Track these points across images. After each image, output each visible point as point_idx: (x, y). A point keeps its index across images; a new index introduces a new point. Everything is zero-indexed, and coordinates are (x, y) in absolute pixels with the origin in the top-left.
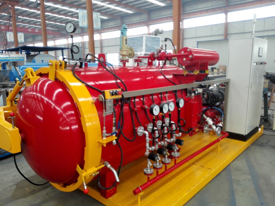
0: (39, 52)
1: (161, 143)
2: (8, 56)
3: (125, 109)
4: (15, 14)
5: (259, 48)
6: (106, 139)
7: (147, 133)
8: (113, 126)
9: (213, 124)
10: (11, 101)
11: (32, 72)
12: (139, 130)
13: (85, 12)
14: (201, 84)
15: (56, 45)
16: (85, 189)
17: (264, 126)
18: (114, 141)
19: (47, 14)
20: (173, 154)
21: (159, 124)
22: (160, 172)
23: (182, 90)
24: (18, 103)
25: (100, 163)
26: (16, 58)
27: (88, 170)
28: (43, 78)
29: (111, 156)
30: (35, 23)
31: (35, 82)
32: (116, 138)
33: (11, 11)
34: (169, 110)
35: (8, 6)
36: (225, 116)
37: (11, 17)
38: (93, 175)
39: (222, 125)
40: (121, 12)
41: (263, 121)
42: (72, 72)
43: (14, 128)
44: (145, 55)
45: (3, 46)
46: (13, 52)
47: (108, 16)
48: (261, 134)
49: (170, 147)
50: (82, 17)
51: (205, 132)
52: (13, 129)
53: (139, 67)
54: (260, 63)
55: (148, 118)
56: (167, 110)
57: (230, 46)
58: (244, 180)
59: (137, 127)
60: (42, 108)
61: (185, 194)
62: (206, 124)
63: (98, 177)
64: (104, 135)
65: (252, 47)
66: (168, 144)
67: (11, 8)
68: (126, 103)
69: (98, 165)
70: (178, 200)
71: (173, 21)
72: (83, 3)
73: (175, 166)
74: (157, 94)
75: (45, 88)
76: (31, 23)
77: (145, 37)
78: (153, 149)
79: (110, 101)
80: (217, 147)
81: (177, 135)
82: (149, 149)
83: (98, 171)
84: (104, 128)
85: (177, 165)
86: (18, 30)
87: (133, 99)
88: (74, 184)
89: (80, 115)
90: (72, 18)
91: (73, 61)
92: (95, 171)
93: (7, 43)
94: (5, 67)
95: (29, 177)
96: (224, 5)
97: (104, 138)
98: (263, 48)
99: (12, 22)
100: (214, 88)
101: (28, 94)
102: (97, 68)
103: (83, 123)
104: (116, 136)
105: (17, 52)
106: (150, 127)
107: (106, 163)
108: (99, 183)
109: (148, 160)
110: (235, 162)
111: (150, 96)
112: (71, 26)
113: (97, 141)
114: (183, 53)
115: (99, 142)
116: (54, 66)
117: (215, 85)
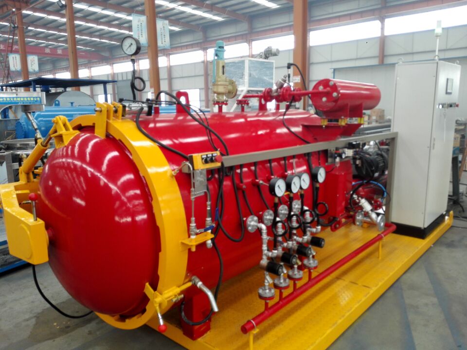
0: (65, 87)
1: (288, 244)
2: (15, 96)
3: (226, 186)
4: (23, 23)
5: (448, 79)
6: (196, 238)
7: (263, 227)
8: (208, 215)
9: (372, 210)
10: (27, 174)
11: (65, 123)
12: (250, 222)
13: (143, 19)
14: (351, 142)
15: (92, 76)
16: (160, 325)
17: (454, 212)
18: (209, 242)
19: (77, 22)
20: (306, 262)
21: (283, 212)
22: (286, 293)
23: (319, 152)
24: (41, 178)
25: (184, 281)
26: (29, 99)
27: (166, 292)
28: (83, 134)
29: (203, 268)
30: (56, 39)
31: (71, 140)
32: (213, 236)
33: (15, 18)
34: (301, 188)
35: (11, 10)
36: (389, 195)
37: (16, 28)
38: (174, 300)
39: (384, 212)
40: (204, 18)
41: (451, 203)
42: (135, 123)
43: (36, 220)
44: (248, 91)
45: (2, 79)
46: (19, 88)
47: (181, 25)
48: (449, 227)
49: (302, 251)
50: (138, 27)
51: (358, 223)
52: (35, 222)
53: (245, 113)
54: (448, 105)
55: (263, 200)
56: (298, 187)
57: (397, 77)
58: (426, 305)
59: (247, 216)
60: (84, 185)
61: (329, 331)
62: (360, 211)
63: (182, 304)
64: (193, 231)
65: (435, 78)
66: (298, 245)
67: (16, 13)
68: (227, 176)
69: (182, 282)
70: (317, 342)
71: (294, 34)
72: (139, 3)
73: (310, 282)
74: (278, 160)
75: (89, 150)
76: (49, 38)
77: (247, 61)
78: (275, 255)
79: (201, 173)
80: (377, 249)
81: (314, 230)
82: (267, 254)
83: (182, 292)
84: (193, 219)
85: (314, 282)
86: (27, 50)
87: (238, 169)
88: (140, 316)
89: (151, 195)
90: (120, 29)
91: (136, 105)
92: (176, 294)
93: (9, 74)
94: (7, 114)
95: (57, 304)
96: (379, 6)
97: (193, 237)
98: (453, 80)
99: (17, 38)
100: (369, 148)
101: (58, 163)
102: (174, 116)
103: (155, 210)
104: (212, 233)
105: (27, 88)
106: (268, 216)
107: (193, 279)
108: (183, 314)
109: (266, 273)
110: (408, 275)
111: (267, 163)
112: (131, 44)
113: (180, 241)
114: (321, 88)
115: (183, 244)
116: (104, 112)
117: (372, 143)
